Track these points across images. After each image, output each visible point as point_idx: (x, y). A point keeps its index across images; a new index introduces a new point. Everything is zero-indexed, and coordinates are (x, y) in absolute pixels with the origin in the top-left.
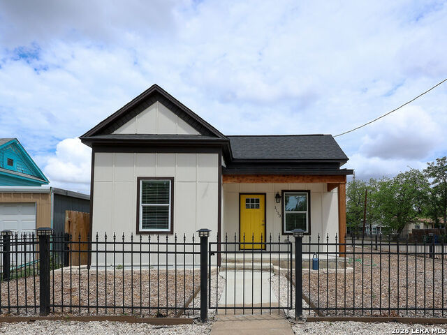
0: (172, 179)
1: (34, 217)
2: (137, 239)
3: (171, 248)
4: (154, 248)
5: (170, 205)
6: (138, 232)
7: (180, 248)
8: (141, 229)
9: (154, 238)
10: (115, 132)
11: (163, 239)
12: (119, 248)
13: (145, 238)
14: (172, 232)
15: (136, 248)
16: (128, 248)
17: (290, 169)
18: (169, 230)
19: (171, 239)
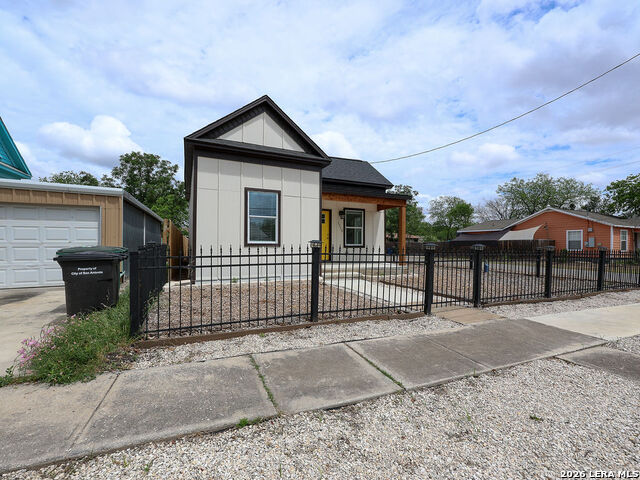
0: (279, 192)
1: (95, 224)
2: (245, 251)
3: (279, 260)
4: (263, 260)
5: (277, 217)
6: (246, 245)
7: (288, 259)
8: (249, 242)
9: (263, 251)
10: (221, 137)
11: (271, 251)
12: (226, 261)
13: (254, 251)
14: (279, 245)
15: (245, 261)
16: (235, 261)
17: (369, 192)
18: (276, 242)
19: (279, 251)
